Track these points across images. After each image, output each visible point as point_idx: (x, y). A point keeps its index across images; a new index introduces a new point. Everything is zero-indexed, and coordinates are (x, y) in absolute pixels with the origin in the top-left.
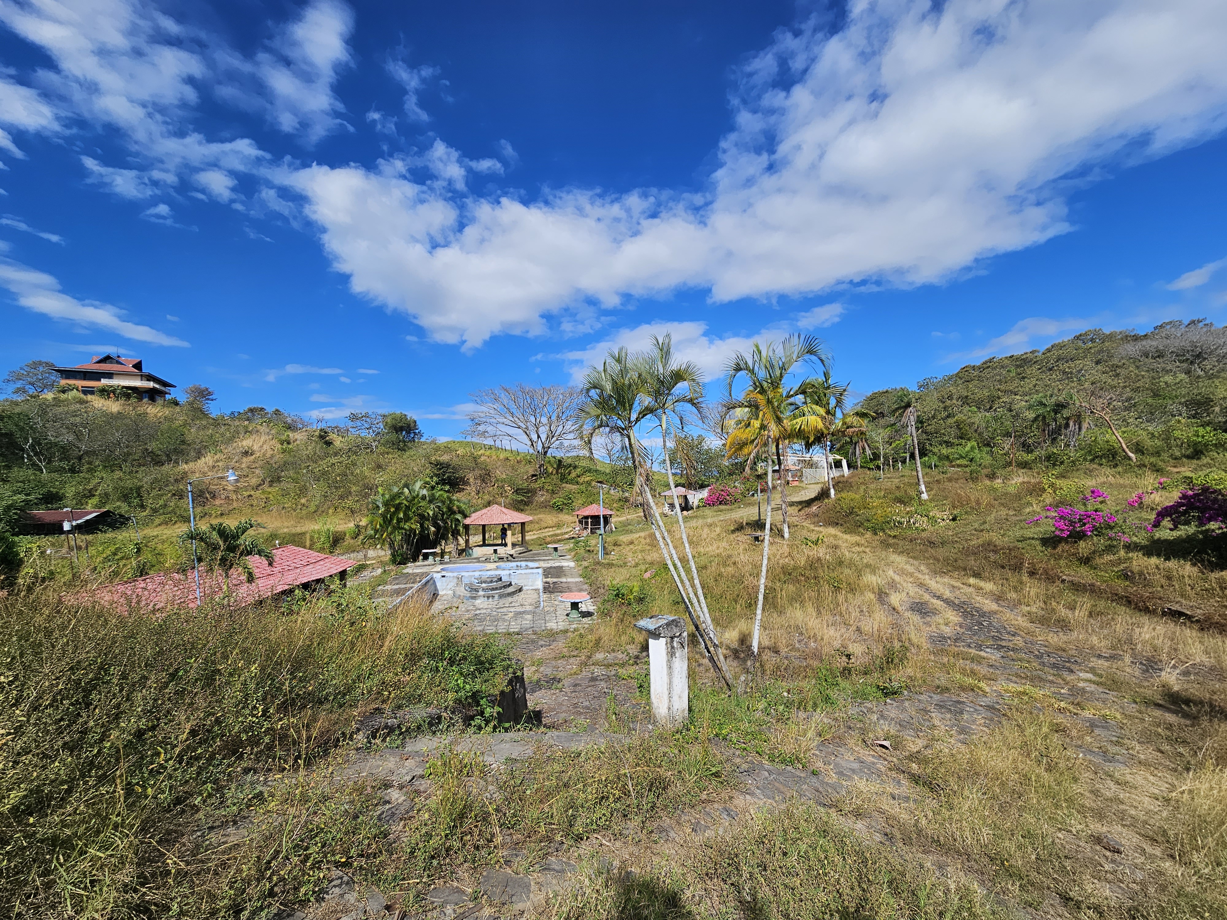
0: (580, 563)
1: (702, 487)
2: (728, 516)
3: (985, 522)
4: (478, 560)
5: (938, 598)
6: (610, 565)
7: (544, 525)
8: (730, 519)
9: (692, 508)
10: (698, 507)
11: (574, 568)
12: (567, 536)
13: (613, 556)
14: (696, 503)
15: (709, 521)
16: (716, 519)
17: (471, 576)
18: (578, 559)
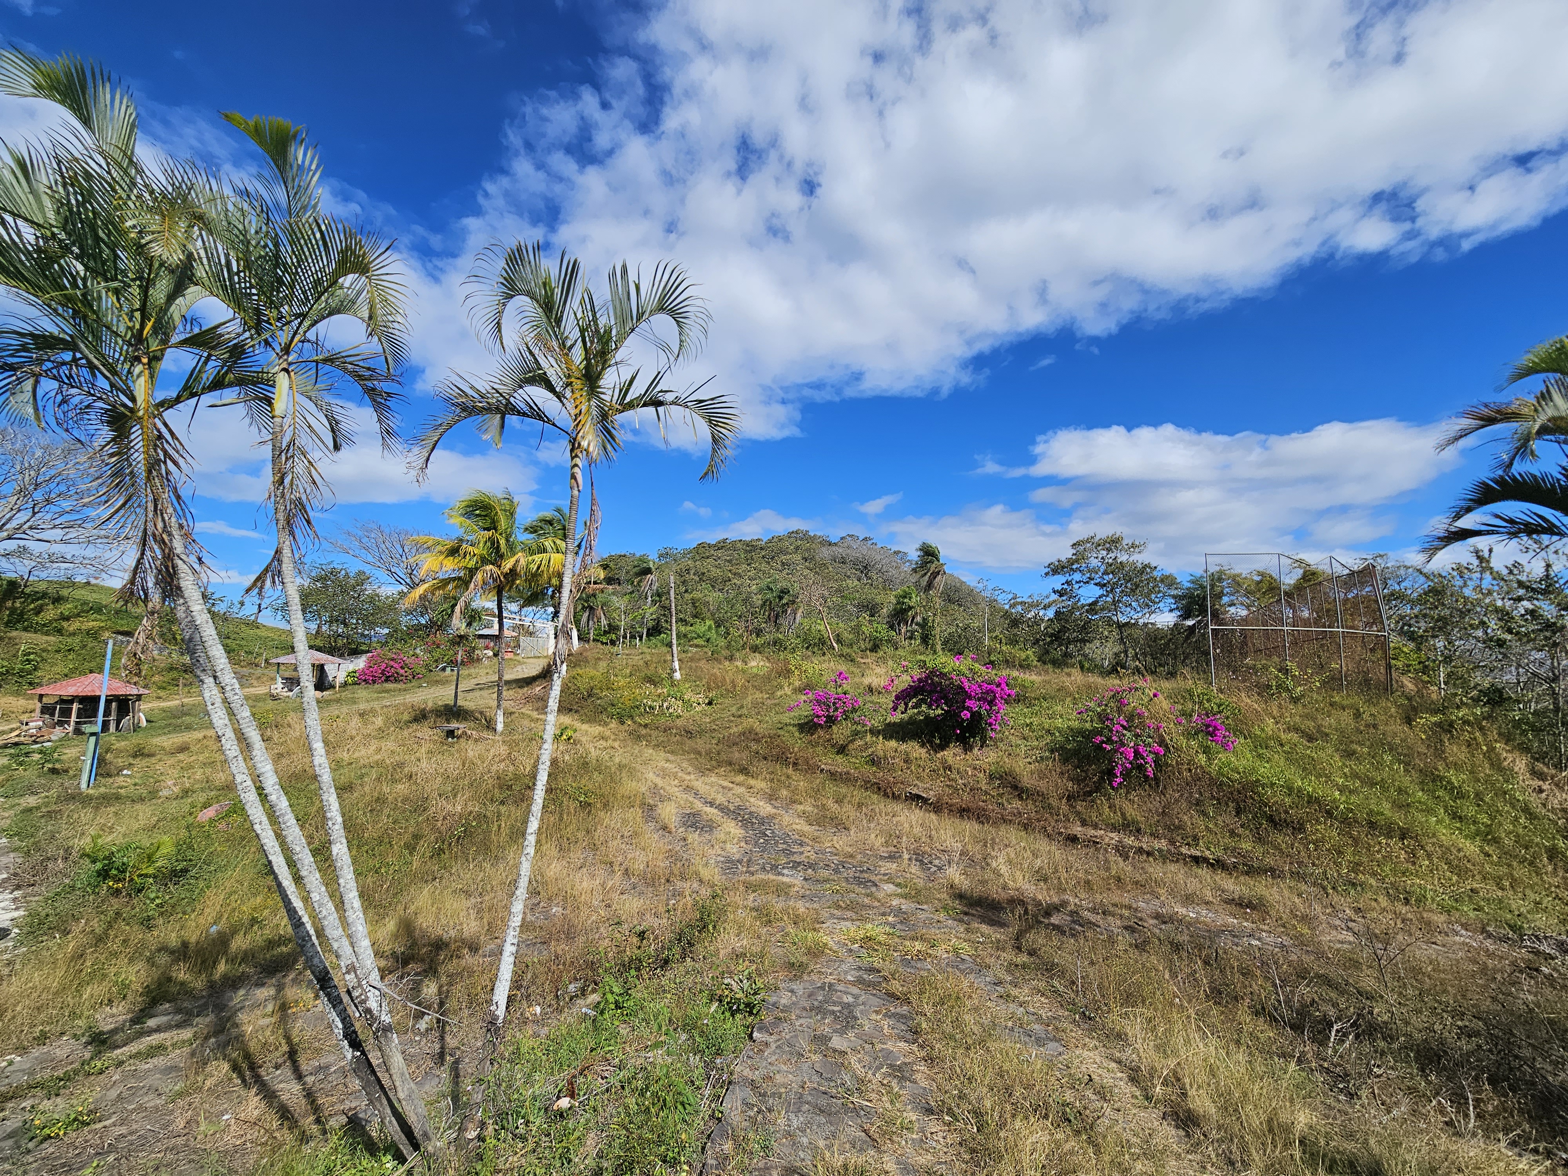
1: (355, 652)
2: (399, 700)
3: (742, 707)
5: (712, 804)
8: (404, 704)
9: (334, 687)
10: (345, 684)
13: (125, 781)
14: (341, 677)
15: (362, 706)
16: (376, 705)
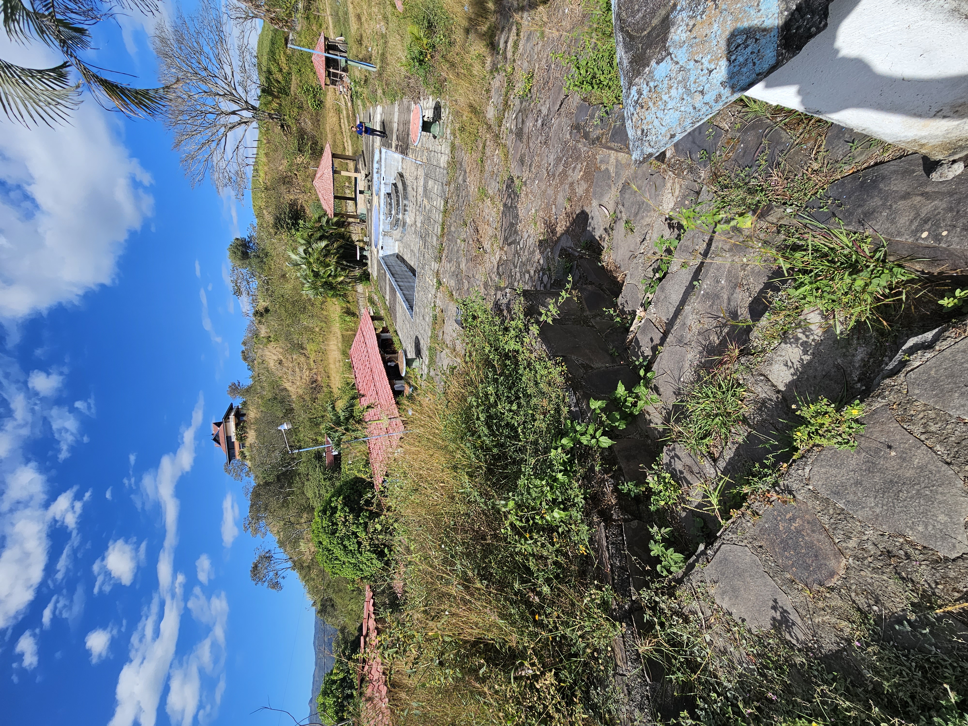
0: (379, 99)
4: (369, 210)
6: (383, 57)
7: (337, 128)
11: (384, 108)
12: (349, 104)
13: (375, 50)
17: (384, 223)
18: (374, 100)
